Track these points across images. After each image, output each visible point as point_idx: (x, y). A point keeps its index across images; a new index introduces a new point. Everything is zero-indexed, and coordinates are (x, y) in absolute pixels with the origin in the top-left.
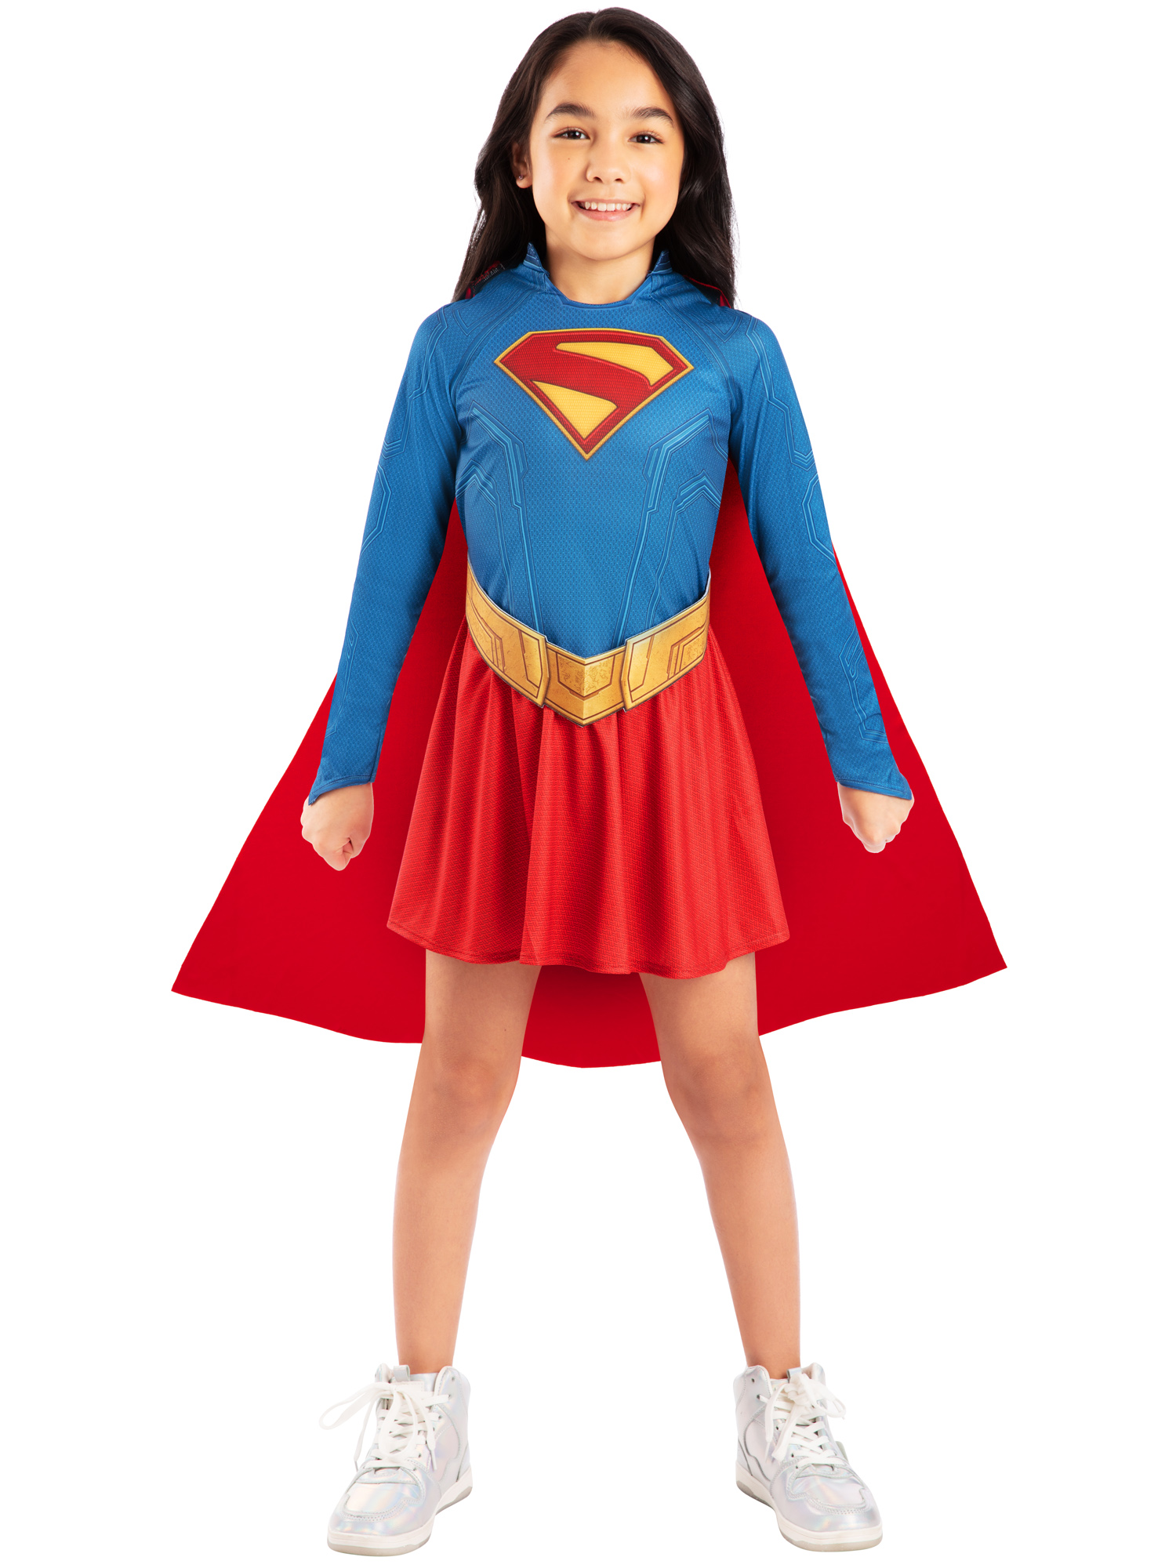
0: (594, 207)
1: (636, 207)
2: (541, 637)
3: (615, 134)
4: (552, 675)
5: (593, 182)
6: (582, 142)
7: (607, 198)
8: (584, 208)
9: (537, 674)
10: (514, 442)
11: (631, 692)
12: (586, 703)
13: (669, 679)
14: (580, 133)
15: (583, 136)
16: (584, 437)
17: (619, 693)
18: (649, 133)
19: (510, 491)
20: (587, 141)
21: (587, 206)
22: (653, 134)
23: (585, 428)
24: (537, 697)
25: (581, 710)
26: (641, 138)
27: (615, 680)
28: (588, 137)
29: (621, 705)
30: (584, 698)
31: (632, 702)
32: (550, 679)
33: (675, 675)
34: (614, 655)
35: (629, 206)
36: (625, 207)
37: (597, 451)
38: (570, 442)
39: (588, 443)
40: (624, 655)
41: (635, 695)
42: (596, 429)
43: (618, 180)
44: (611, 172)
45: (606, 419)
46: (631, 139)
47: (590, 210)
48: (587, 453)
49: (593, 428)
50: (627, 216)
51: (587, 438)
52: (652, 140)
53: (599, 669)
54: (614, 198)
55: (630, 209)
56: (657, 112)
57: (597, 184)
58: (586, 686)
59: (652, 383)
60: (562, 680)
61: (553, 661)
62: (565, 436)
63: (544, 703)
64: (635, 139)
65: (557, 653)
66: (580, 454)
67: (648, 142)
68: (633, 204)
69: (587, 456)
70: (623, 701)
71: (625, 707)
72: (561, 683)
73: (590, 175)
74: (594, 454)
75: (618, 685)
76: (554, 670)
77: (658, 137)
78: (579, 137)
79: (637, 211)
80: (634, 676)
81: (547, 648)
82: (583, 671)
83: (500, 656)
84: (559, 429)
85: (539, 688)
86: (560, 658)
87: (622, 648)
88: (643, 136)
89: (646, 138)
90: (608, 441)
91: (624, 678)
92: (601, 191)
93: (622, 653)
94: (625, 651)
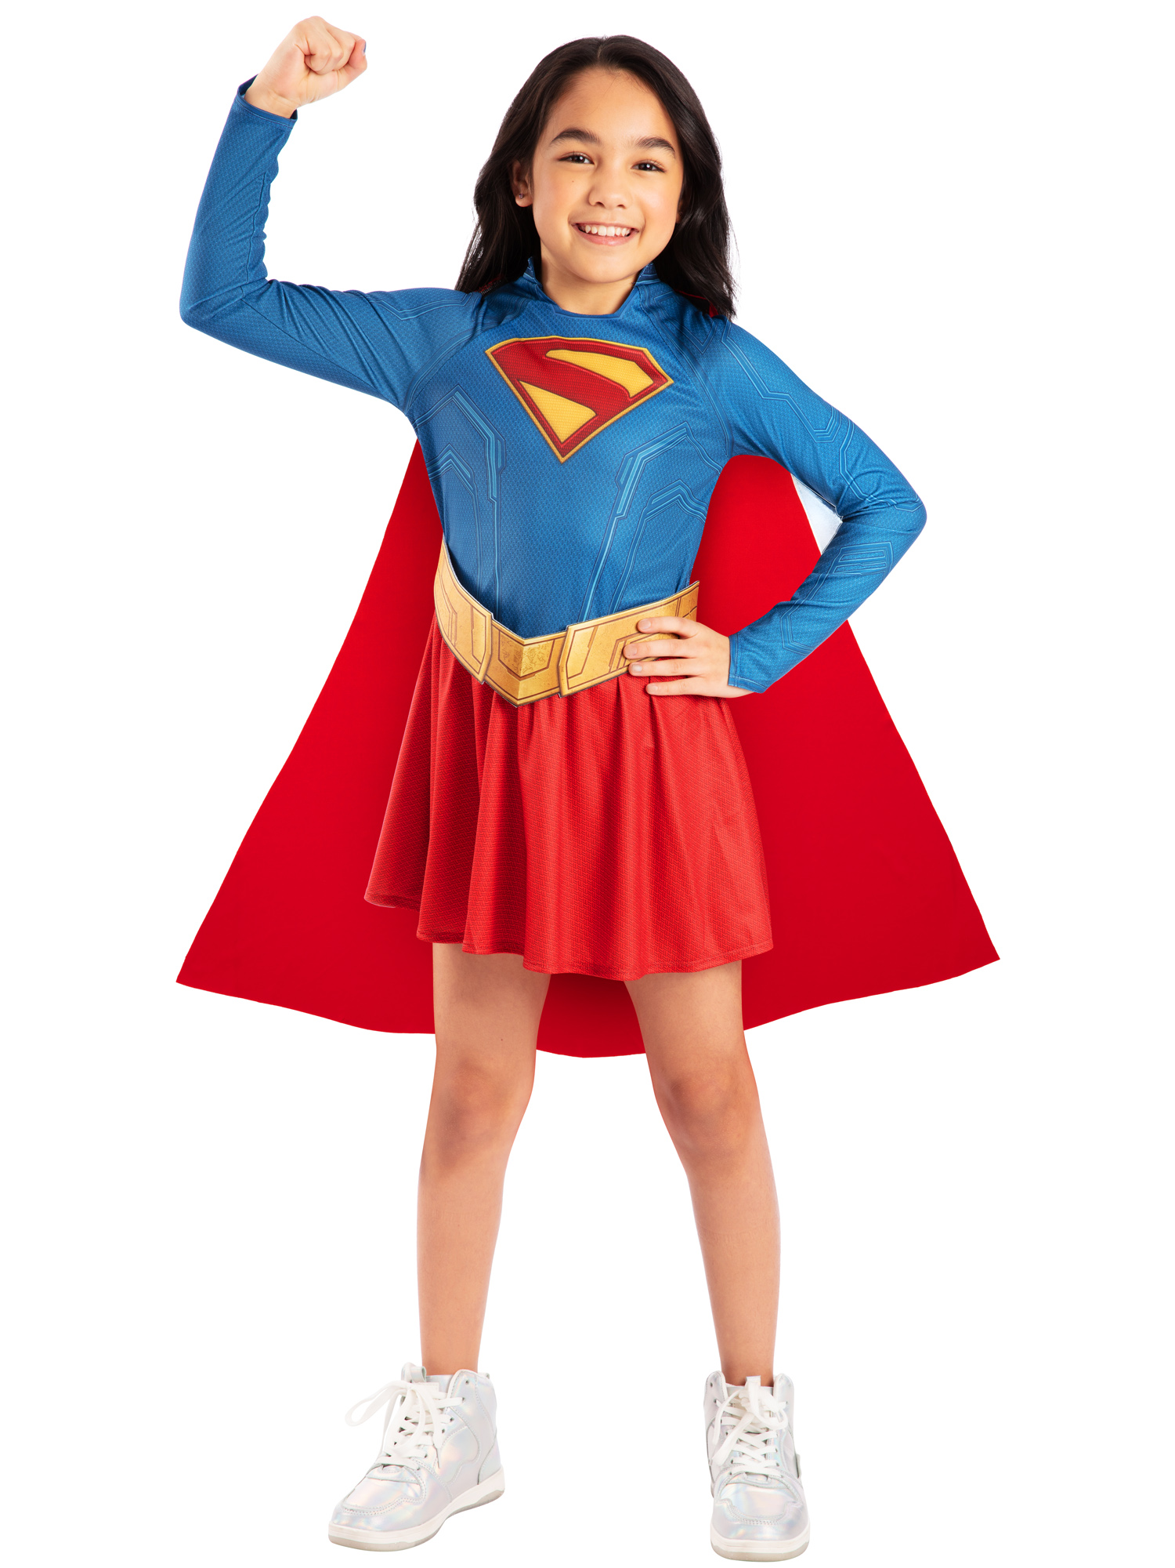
0: (595, 231)
1: (634, 233)
2: (488, 614)
3: (619, 162)
4: (494, 652)
5: (595, 206)
6: (586, 166)
7: (608, 222)
8: (585, 232)
9: (481, 651)
10: (497, 438)
11: (568, 678)
12: (522, 684)
13: (610, 672)
14: (584, 158)
15: (586, 161)
16: (562, 441)
17: (556, 678)
18: (652, 162)
19: (487, 484)
20: (591, 166)
21: (588, 229)
22: (656, 163)
23: (564, 432)
24: (478, 673)
25: (517, 690)
26: (643, 166)
27: (553, 664)
28: (592, 162)
29: (557, 690)
30: (521, 678)
31: (569, 689)
32: (491, 656)
33: (618, 669)
34: (554, 639)
35: (628, 232)
36: (625, 232)
37: (573, 455)
38: (548, 445)
39: (565, 447)
40: (564, 640)
41: (572, 682)
42: (574, 434)
43: (621, 206)
44: (613, 197)
45: (584, 425)
46: (633, 167)
47: (590, 233)
48: (563, 456)
49: (571, 433)
50: (626, 241)
51: (565, 441)
52: (654, 168)
53: (537, 651)
54: (615, 222)
55: (629, 235)
56: (662, 143)
57: (599, 208)
58: (523, 667)
59: (631, 395)
60: (502, 659)
61: (496, 640)
62: (544, 438)
63: (484, 679)
64: (637, 167)
65: (500, 631)
66: (556, 457)
67: (650, 169)
68: (633, 229)
69: (562, 460)
70: (559, 686)
71: (560, 692)
72: (500, 661)
73: (593, 201)
74: (569, 458)
75: (555, 669)
76: (496, 647)
77: (660, 166)
78: (582, 161)
79: (636, 237)
80: (573, 663)
81: (492, 625)
82: (521, 651)
83: (453, 632)
84: (540, 432)
85: (481, 664)
86: (503, 636)
87: (563, 633)
88: (645, 164)
89: (648, 166)
90: (584, 446)
91: (562, 663)
92: (602, 215)
93: (562, 639)
94: (565, 636)
